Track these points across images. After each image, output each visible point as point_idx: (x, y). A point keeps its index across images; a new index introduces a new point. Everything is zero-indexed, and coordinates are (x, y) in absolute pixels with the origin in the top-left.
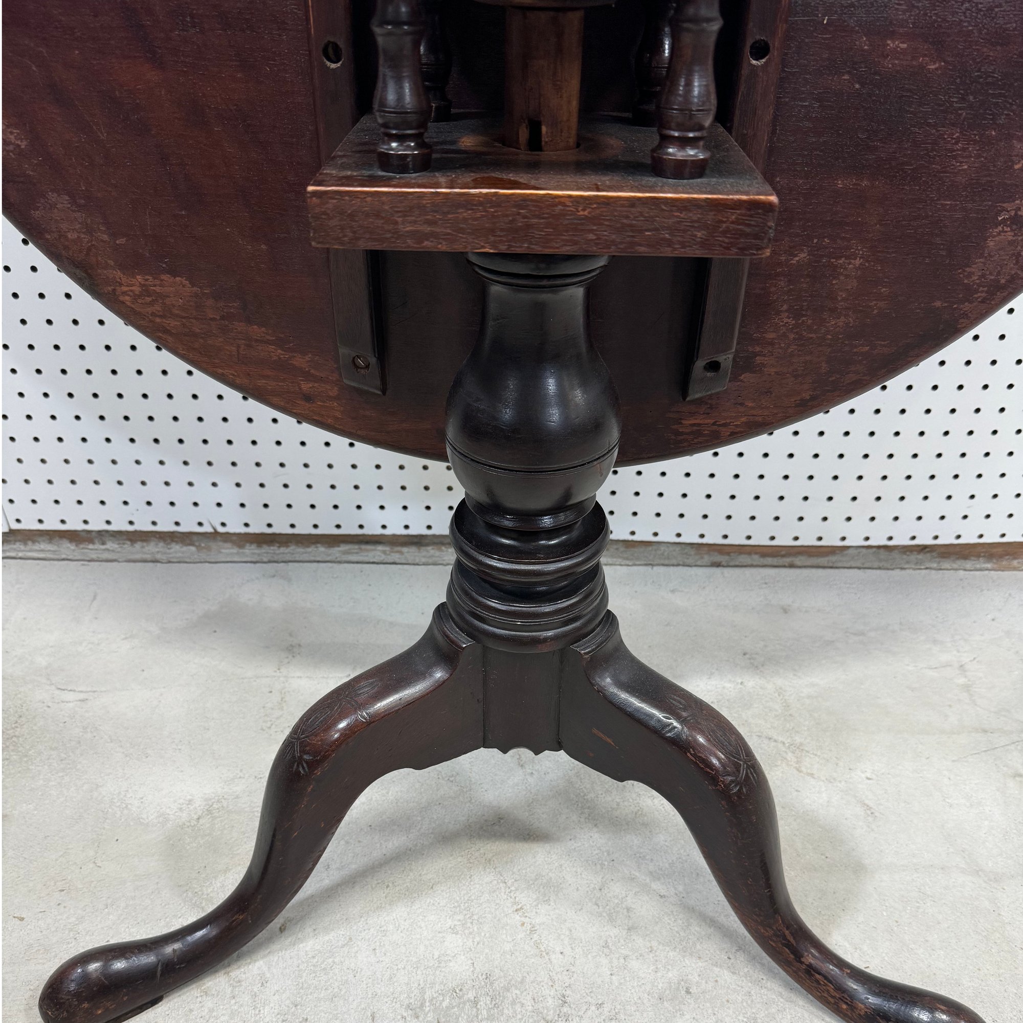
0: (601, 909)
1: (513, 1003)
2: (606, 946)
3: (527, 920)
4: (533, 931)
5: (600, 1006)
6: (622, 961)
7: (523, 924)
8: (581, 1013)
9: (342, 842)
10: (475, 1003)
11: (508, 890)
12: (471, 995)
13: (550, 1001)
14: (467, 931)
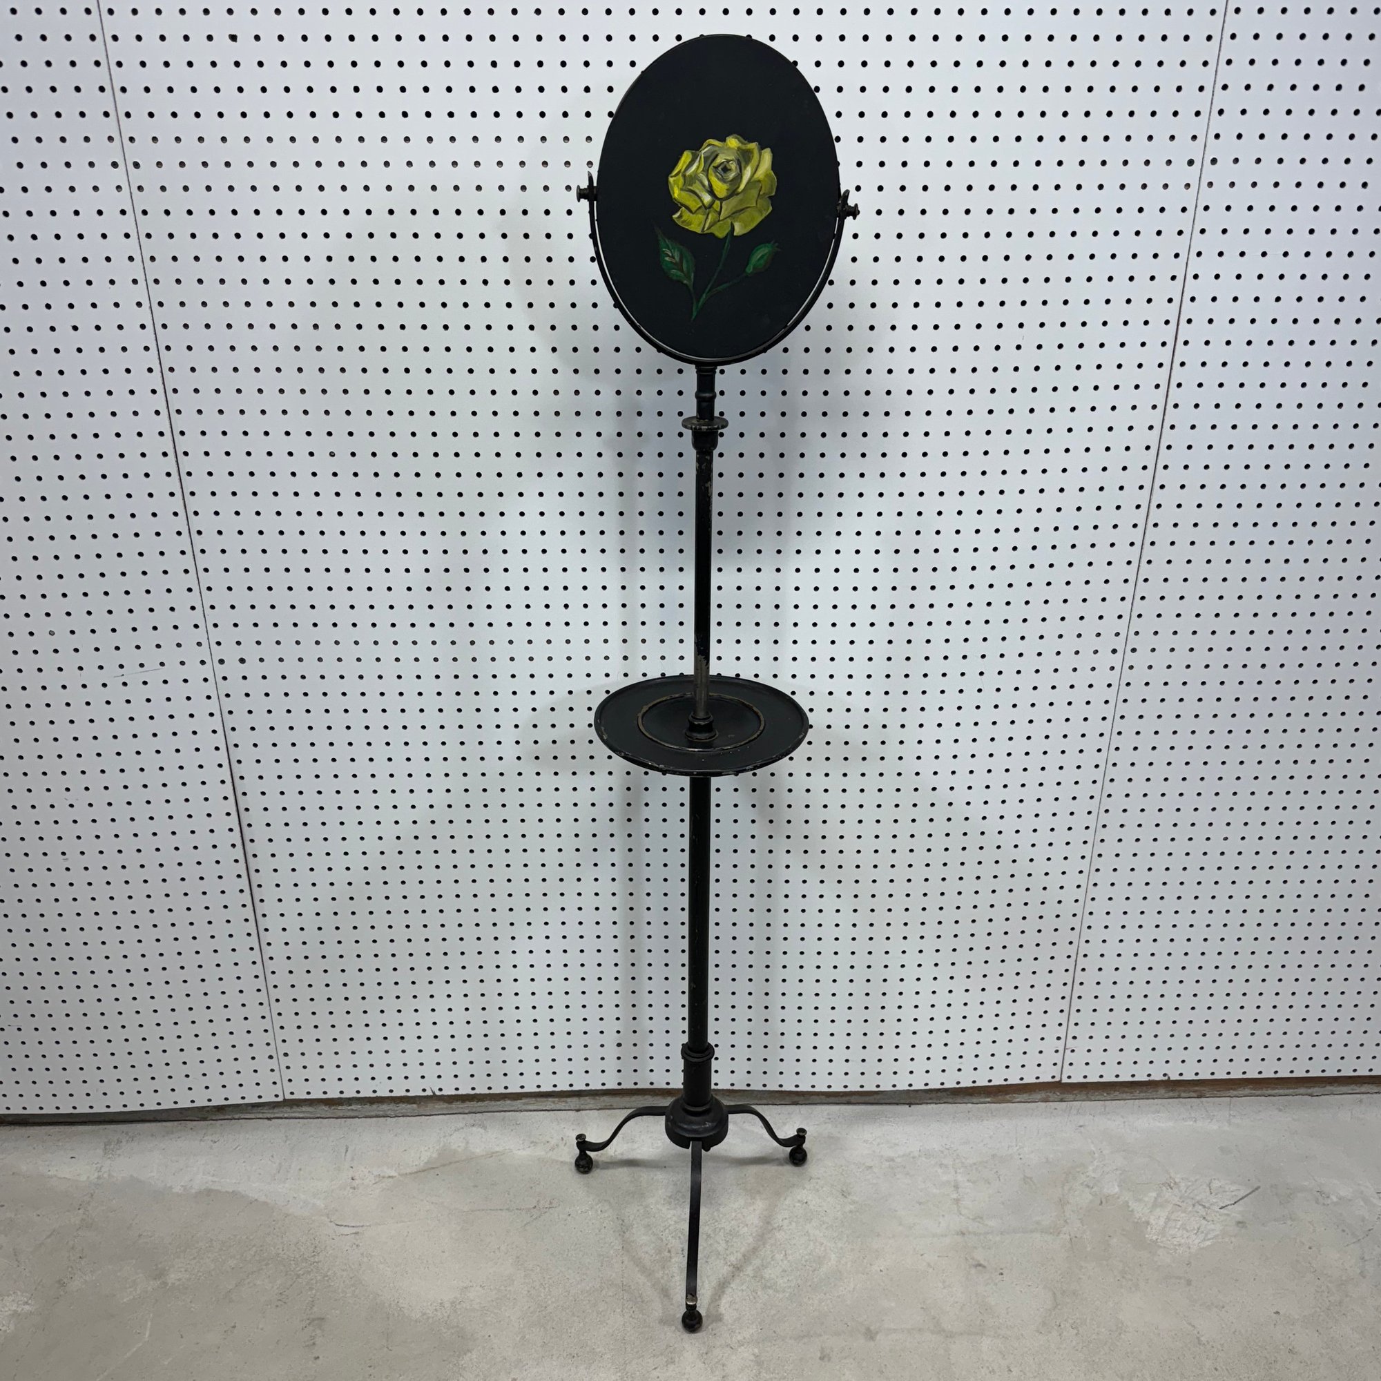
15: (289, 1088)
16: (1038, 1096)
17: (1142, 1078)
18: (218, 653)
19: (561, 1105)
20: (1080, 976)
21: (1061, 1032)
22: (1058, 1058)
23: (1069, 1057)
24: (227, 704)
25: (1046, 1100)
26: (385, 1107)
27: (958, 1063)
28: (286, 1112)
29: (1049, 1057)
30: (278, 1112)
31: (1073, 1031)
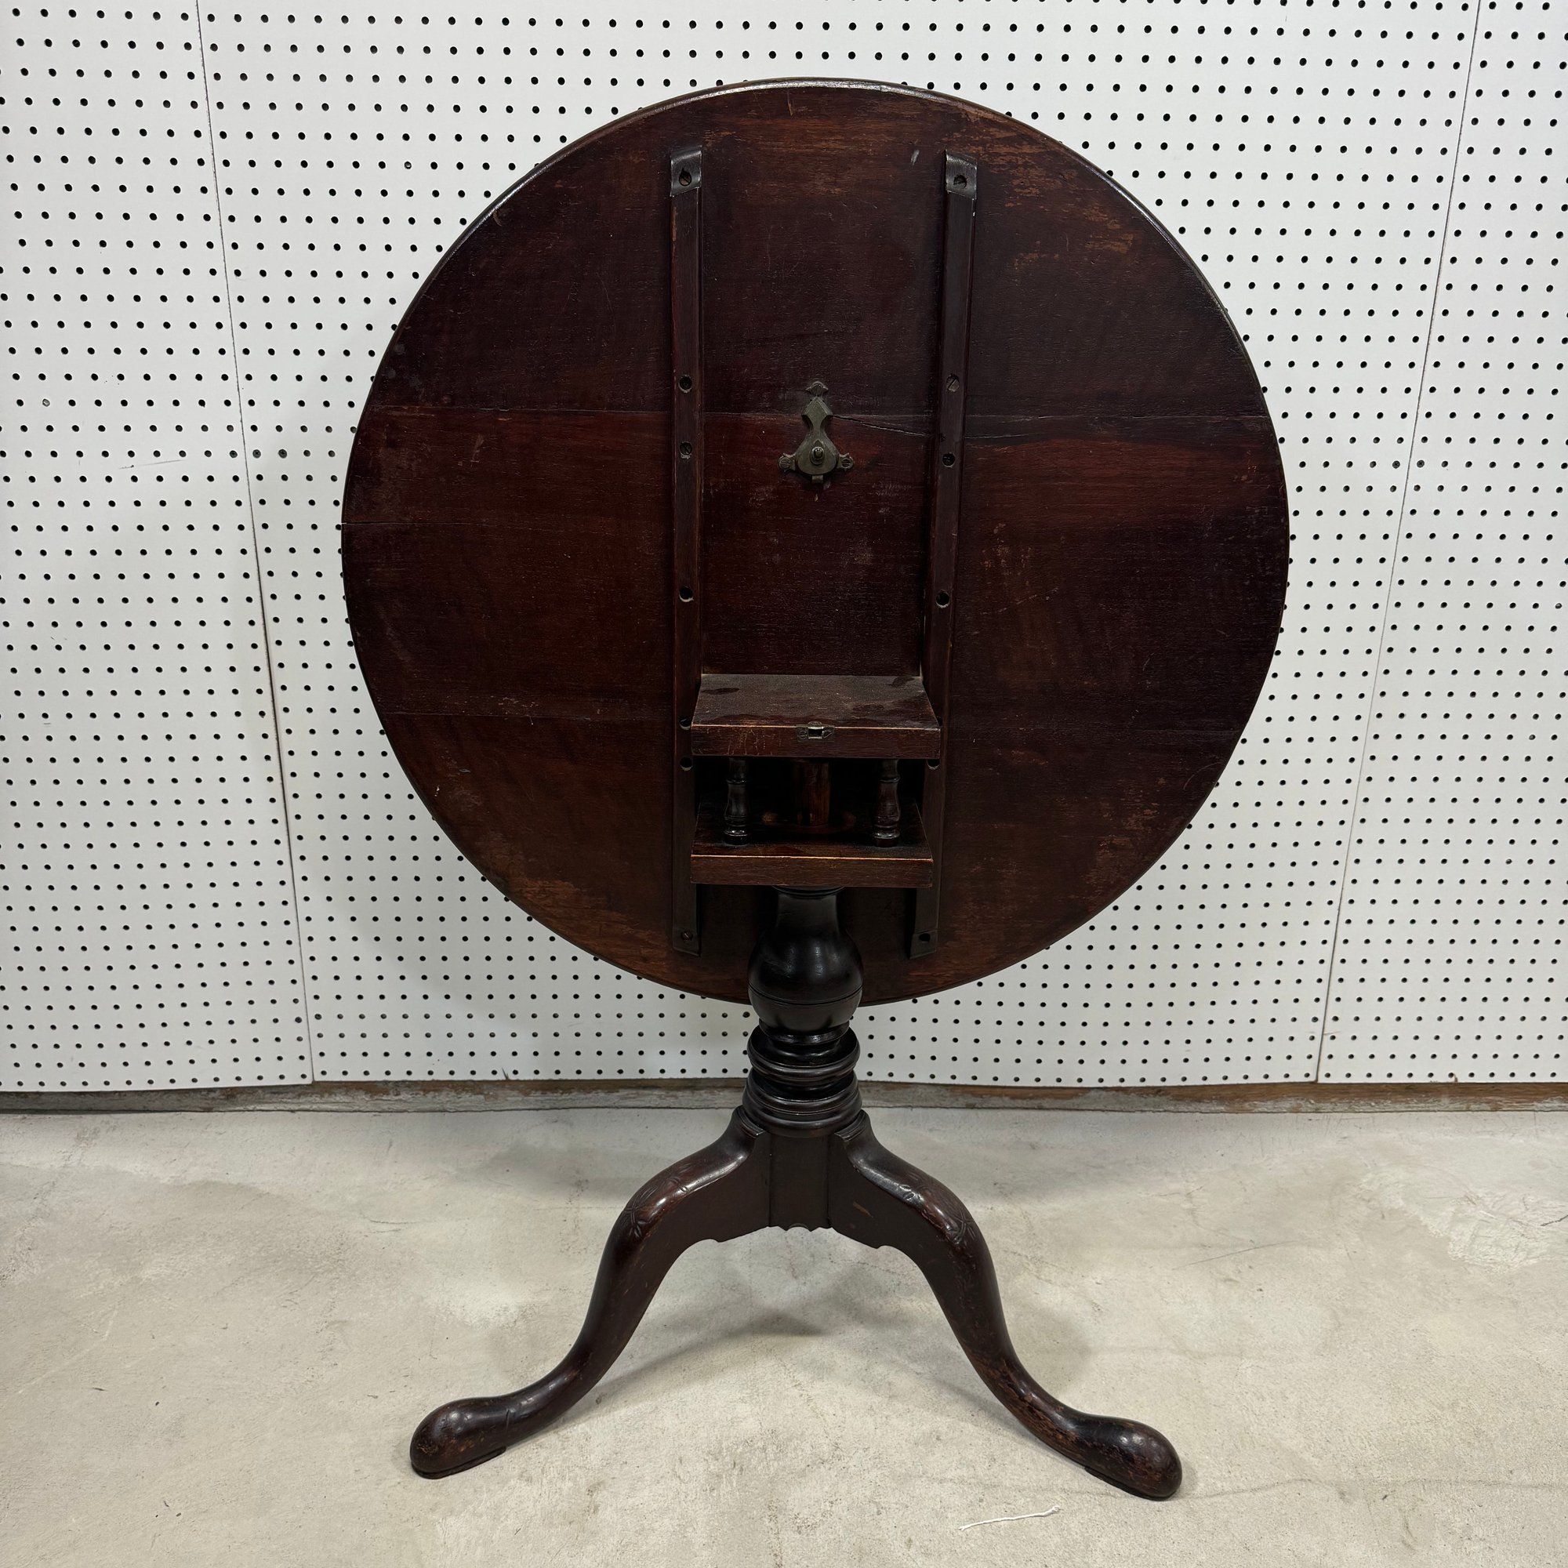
0: (867, 1383)
1: (795, 1449)
2: (871, 1409)
3: (805, 1393)
4: (809, 1400)
5: (866, 1450)
6: (884, 1419)
7: (801, 1395)
8: (851, 1455)
9: (642, 1338)
10: (764, 1449)
11: (787, 1372)
12: (760, 1444)
13: (825, 1448)
14: (754, 1401)
15: (320, 1064)
16: (1287, 1104)
17: (1420, 1078)
18: (254, 441)
19: (670, 1101)
20: (1345, 931)
21: (1318, 1010)
22: (1313, 1048)
23: (1329, 1047)
24: (262, 515)
25: (1296, 1110)
26: (444, 1098)
27: (1183, 1051)
28: (315, 1101)
29: (1303, 1047)
30: (305, 1102)
31: (1334, 1009)
